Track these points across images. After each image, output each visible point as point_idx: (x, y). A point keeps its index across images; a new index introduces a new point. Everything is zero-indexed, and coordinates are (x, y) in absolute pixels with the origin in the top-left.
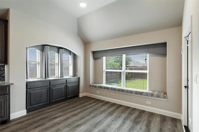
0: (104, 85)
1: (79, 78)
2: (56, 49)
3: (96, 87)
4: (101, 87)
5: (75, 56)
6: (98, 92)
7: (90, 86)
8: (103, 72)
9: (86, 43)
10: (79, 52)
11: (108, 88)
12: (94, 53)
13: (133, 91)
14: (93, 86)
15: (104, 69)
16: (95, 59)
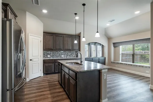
0: (120, 62)
1: (105, 58)
2: (94, 44)
3: (115, 63)
4: (118, 63)
5: (103, 46)
6: (116, 66)
7: (112, 62)
8: (119, 54)
9: (109, 39)
10: (105, 44)
11: (122, 64)
12: (114, 44)
13: (137, 65)
14: (113, 62)
15: (121, 53)
16: (115, 47)
